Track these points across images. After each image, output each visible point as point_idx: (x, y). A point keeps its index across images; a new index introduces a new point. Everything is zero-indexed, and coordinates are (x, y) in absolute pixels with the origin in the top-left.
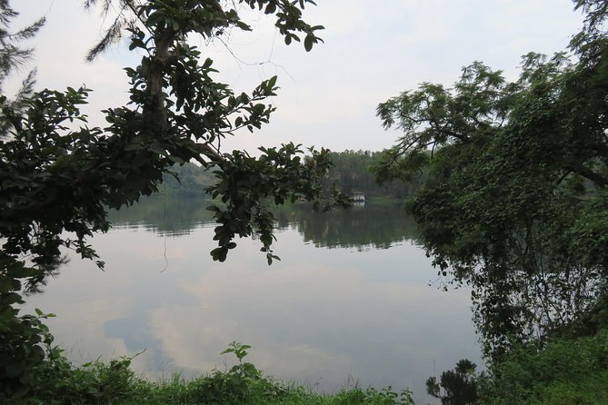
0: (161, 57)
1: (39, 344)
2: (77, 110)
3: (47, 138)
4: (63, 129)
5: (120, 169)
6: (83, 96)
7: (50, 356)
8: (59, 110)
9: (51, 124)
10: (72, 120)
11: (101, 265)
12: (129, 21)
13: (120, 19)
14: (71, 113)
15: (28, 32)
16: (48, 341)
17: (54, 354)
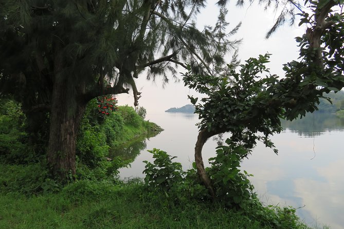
0: (320, 25)
1: (247, 189)
2: (264, 66)
3: (250, 83)
4: (257, 77)
5: (294, 97)
6: (267, 58)
7: (252, 196)
8: (255, 67)
9: (251, 76)
10: (261, 72)
11: (276, 151)
12: (290, 10)
13: (284, 11)
14: (261, 69)
15: (234, 31)
16: (251, 189)
17: (254, 196)
